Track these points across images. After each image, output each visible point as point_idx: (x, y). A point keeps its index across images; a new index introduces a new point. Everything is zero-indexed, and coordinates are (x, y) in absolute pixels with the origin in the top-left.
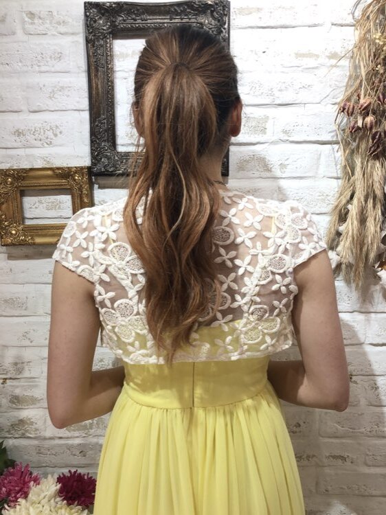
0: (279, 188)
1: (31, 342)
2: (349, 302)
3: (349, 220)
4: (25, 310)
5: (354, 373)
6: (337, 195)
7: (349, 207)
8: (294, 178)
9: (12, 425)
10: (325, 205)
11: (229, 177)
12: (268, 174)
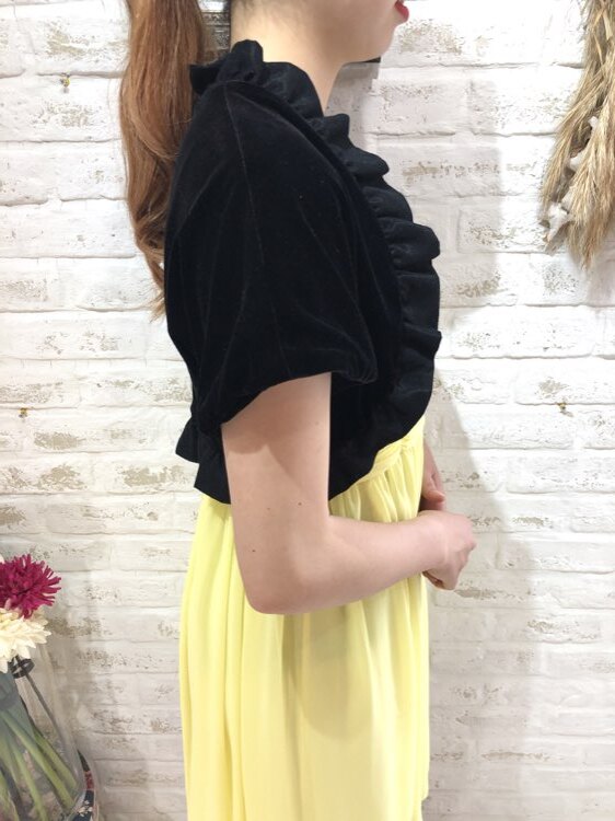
0: (472, 85)
1: (59, 352)
2: (573, 289)
3: (591, 146)
4: (45, 300)
5: (570, 401)
6: (574, 99)
7: (593, 120)
8: (501, 65)
9: (43, 476)
10: (551, 118)
11: (381, 64)
12: (454, 58)
